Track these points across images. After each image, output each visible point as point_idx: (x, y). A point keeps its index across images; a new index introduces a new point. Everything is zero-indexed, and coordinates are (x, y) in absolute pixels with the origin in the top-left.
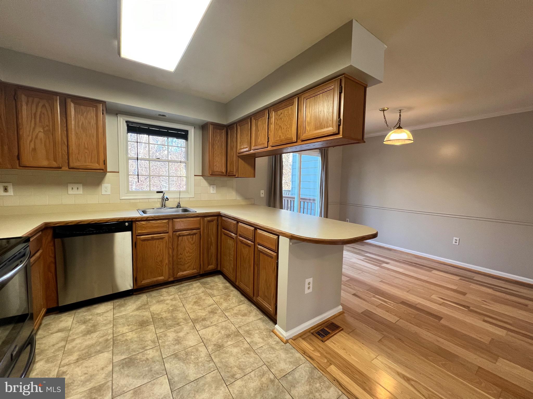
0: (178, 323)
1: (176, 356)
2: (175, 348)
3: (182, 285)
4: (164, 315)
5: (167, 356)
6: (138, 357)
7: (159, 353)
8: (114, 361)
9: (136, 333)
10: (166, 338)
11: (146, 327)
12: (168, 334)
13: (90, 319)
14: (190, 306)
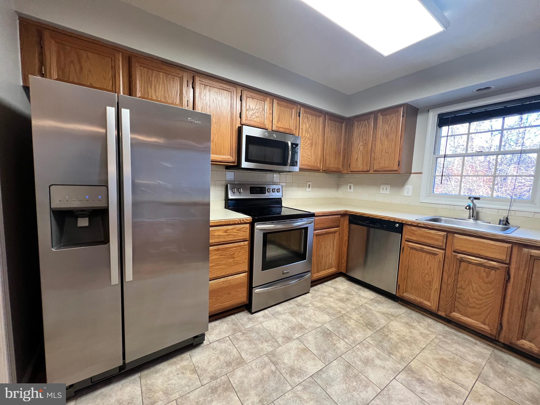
0: (391, 353)
1: (349, 366)
2: (357, 362)
3: (460, 334)
4: (393, 336)
5: (344, 358)
6: (334, 337)
7: (345, 351)
8: (324, 325)
9: (356, 325)
10: (364, 349)
11: (367, 329)
12: (370, 350)
13: (352, 294)
14: (430, 357)
